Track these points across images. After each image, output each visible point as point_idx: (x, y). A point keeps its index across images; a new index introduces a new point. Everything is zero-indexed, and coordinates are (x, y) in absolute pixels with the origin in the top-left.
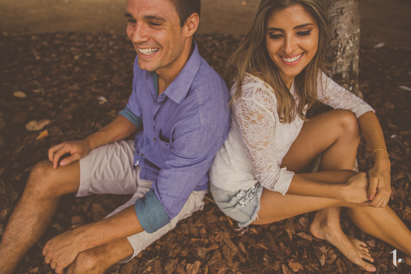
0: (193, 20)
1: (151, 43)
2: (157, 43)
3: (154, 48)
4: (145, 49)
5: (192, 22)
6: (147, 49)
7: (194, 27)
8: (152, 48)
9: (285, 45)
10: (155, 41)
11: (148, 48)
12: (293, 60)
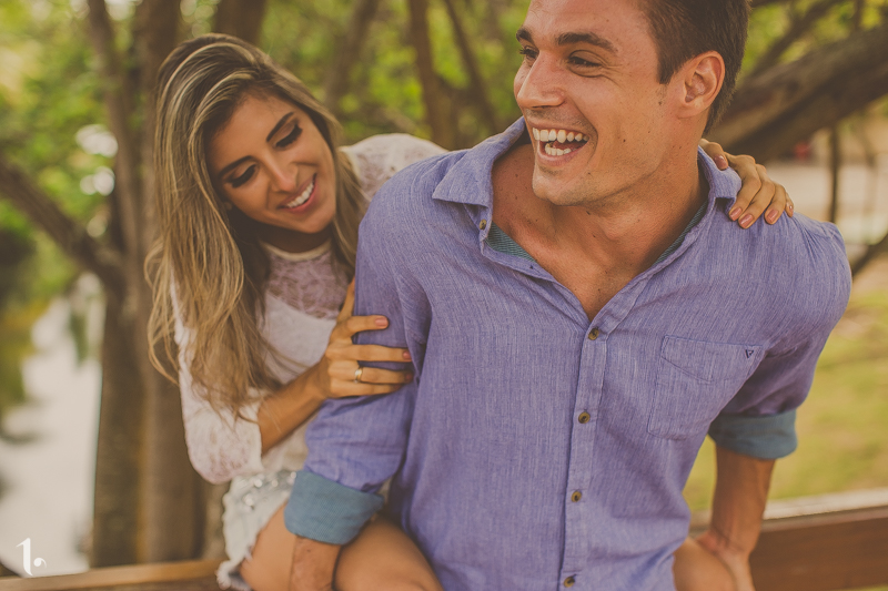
0: (708, 71)
1: (565, 112)
2: (583, 118)
3: (576, 132)
4: (549, 129)
5: (701, 77)
6: (553, 132)
7: (705, 93)
8: (568, 131)
9: (273, 178)
10: (577, 108)
11: (557, 130)
12: (306, 195)
